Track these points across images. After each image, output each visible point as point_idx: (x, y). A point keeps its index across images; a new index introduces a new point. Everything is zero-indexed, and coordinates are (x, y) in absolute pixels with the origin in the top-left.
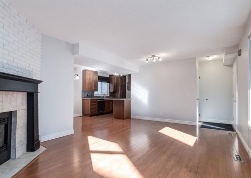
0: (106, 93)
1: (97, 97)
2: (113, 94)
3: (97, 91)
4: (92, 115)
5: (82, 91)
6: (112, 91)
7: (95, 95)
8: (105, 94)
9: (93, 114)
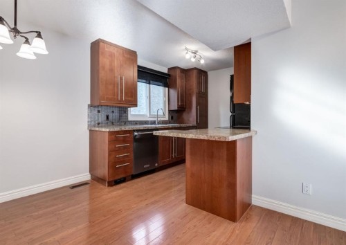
0: (161, 113)
1: (136, 123)
2: (177, 115)
3: (135, 105)
4: (115, 182)
5: (91, 106)
6: (175, 107)
7: (130, 119)
8: (157, 116)
9: (122, 176)
